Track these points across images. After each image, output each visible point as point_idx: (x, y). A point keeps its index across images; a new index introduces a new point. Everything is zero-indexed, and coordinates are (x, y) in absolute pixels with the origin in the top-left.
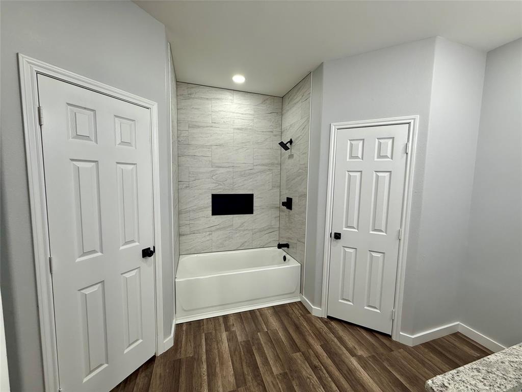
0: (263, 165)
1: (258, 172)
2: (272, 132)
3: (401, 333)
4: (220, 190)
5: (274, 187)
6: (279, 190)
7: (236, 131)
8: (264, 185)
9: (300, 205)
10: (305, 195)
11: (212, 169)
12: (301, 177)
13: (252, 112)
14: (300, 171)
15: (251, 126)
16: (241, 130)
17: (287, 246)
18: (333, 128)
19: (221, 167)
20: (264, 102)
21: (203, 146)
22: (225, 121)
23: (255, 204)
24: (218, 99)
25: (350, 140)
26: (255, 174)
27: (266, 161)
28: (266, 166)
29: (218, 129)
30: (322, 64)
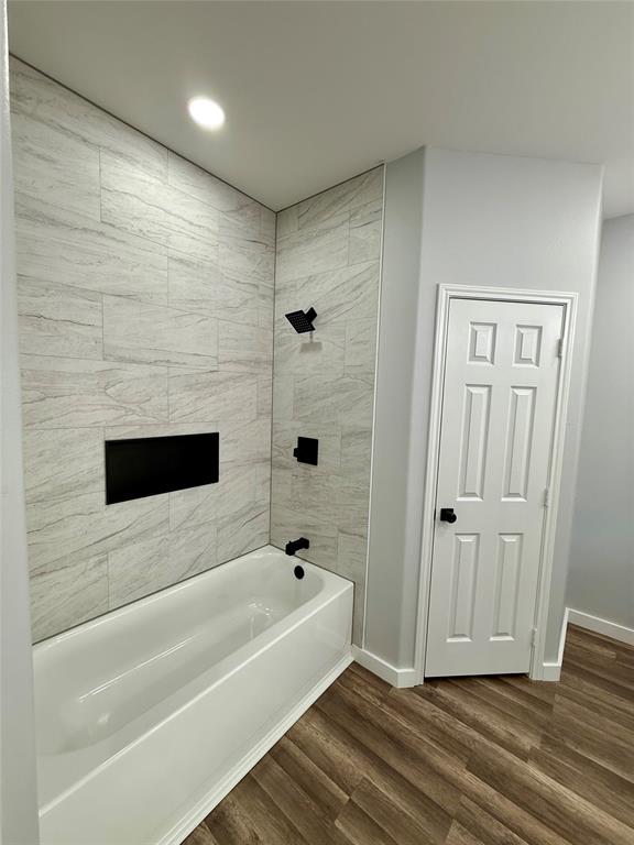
0: (239, 362)
1: (227, 380)
2: (256, 286)
3: (545, 664)
4: (132, 429)
5: (261, 414)
6: (269, 420)
7: (174, 265)
8: (240, 410)
9: (346, 455)
10: (366, 434)
11: (106, 365)
12: (347, 394)
13: (215, 228)
14: (347, 380)
15: (212, 261)
16: (188, 266)
17: (303, 544)
18: (443, 295)
19: (134, 361)
20: (240, 208)
21: (69, 289)
22: (145, 230)
23: (222, 458)
24: (121, 155)
25: (472, 323)
26: (221, 382)
27: (243, 355)
28: (246, 365)
29: (121, 246)
30: (422, 149)
